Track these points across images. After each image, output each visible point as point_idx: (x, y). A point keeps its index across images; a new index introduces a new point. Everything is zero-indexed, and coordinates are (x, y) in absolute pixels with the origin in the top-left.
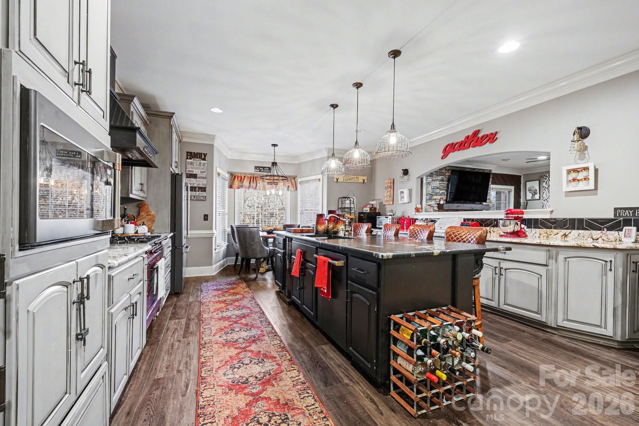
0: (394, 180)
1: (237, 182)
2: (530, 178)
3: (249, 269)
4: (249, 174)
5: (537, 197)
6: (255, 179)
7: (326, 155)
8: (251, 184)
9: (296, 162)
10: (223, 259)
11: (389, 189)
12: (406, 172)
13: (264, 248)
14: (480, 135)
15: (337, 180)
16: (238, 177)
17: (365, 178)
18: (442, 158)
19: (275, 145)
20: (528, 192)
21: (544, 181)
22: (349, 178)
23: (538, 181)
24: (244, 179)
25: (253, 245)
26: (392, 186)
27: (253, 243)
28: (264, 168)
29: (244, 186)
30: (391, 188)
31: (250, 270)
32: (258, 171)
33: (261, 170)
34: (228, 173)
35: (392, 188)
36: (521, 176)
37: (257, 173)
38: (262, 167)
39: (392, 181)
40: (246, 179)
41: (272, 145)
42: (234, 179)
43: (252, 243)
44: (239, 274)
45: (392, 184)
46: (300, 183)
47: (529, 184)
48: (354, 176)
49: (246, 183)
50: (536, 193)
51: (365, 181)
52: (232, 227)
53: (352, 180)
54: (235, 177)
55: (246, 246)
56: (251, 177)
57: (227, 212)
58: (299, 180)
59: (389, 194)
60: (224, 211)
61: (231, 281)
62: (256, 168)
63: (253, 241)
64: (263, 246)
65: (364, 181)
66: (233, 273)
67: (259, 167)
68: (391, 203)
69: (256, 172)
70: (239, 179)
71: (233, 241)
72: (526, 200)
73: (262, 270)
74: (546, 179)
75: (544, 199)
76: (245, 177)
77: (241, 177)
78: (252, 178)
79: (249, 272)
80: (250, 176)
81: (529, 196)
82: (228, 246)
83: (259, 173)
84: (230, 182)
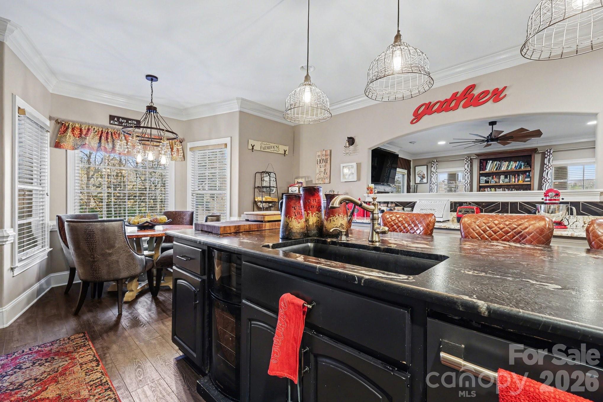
0: (331, 151)
1: (72, 138)
2: (419, 163)
3: (100, 296)
4: (97, 126)
5: (425, 180)
6: (110, 135)
7: (238, 110)
8: (103, 145)
9: (185, 119)
10: (39, 279)
11: (324, 164)
12: (351, 141)
13: (133, 258)
14: (476, 92)
15: (253, 147)
16: (73, 129)
17: (287, 148)
18: (412, 123)
19: (152, 78)
20: (417, 176)
21: (432, 166)
22: (268, 146)
23: (426, 166)
24: (86, 134)
25: (110, 255)
26: (329, 159)
27: (110, 252)
28: (128, 120)
29: (87, 146)
30: (327, 162)
31: (104, 295)
32: (116, 123)
33: (122, 123)
34: (50, 118)
35: (329, 162)
36: (411, 161)
37: (114, 126)
38: (123, 118)
39: (329, 152)
40: (91, 134)
41: (147, 76)
42: (65, 131)
43: (108, 251)
44: (77, 314)
45: (329, 157)
46: (191, 149)
47: (418, 169)
48: (274, 145)
49: (92, 140)
50: (423, 177)
51: (287, 153)
52: (60, 219)
53: (272, 150)
54: (67, 128)
55: (94, 258)
56: (102, 132)
57: (47, 189)
58: (189, 145)
59: (323, 169)
60: (41, 189)
61: (52, 343)
62: (112, 118)
63: (112, 246)
64: (132, 254)
65: (285, 151)
66: (63, 313)
67: (118, 118)
68: (327, 181)
69: (111, 125)
70: (77, 132)
71: (63, 244)
72: (415, 183)
73: (129, 296)
74: (434, 164)
75: (433, 183)
76: (89, 130)
77: (81, 130)
78: (104, 135)
79: (100, 302)
80: (100, 130)
81: (418, 180)
82: (50, 254)
83: (117, 127)
84: (54, 137)
